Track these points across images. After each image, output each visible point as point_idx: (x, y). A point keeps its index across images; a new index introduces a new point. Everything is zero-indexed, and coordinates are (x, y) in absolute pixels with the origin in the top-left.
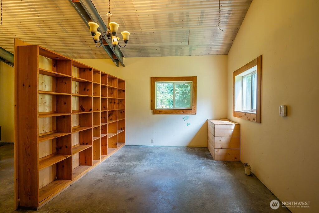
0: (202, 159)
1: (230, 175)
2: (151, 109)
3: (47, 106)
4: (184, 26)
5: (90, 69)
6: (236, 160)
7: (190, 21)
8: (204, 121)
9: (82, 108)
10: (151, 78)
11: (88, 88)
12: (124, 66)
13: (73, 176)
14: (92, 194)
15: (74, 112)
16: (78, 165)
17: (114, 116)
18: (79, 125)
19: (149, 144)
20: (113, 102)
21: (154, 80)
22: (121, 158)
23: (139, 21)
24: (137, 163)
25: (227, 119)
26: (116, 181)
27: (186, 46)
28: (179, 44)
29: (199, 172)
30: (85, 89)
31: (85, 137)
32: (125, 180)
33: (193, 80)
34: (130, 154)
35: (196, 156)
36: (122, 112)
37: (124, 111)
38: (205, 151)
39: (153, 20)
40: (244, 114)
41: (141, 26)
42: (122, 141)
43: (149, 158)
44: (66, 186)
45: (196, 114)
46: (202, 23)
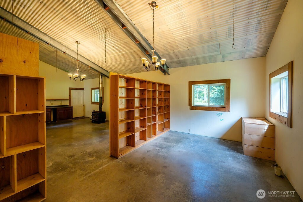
0: (232, 152)
1: (256, 171)
2: (189, 106)
3: (123, 105)
4: (213, 41)
5: (146, 81)
6: (269, 159)
7: (219, 36)
8: (239, 118)
9: (141, 105)
10: (189, 82)
11: (144, 93)
12: (169, 74)
13: (135, 145)
14: (144, 158)
15: (137, 108)
16: (139, 139)
17: (161, 109)
18: (140, 115)
19: (188, 132)
20: (161, 100)
21: (191, 84)
22: (165, 139)
23: (178, 45)
24: (175, 144)
25: (264, 118)
26: (159, 153)
27: (218, 55)
28: (212, 54)
29: (224, 161)
30: (143, 94)
31: (143, 123)
32: (165, 154)
33: (227, 82)
34: (172, 138)
35: (226, 147)
36: (168, 107)
37: (169, 107)
38: (237, 145)
39: (188, 42)
40: (278, 116)
41: (179, 47)
42: (168, 127)
43: (185, 142)
44: (132, 150)
45: (229, 111)
46: (230, 36)
